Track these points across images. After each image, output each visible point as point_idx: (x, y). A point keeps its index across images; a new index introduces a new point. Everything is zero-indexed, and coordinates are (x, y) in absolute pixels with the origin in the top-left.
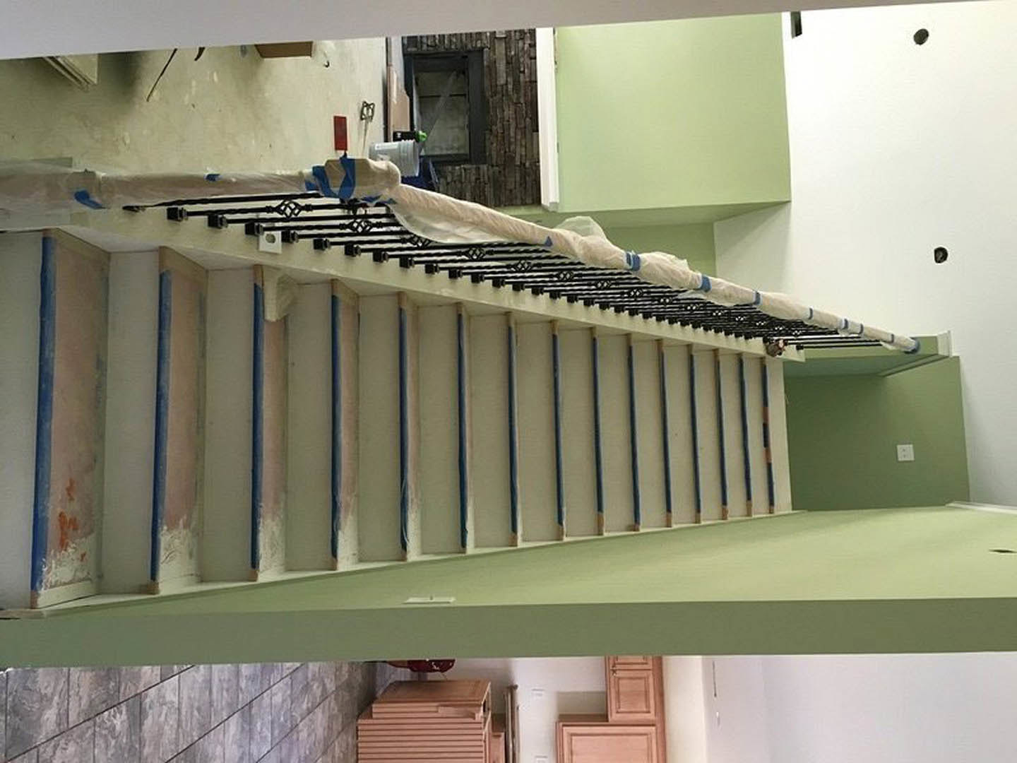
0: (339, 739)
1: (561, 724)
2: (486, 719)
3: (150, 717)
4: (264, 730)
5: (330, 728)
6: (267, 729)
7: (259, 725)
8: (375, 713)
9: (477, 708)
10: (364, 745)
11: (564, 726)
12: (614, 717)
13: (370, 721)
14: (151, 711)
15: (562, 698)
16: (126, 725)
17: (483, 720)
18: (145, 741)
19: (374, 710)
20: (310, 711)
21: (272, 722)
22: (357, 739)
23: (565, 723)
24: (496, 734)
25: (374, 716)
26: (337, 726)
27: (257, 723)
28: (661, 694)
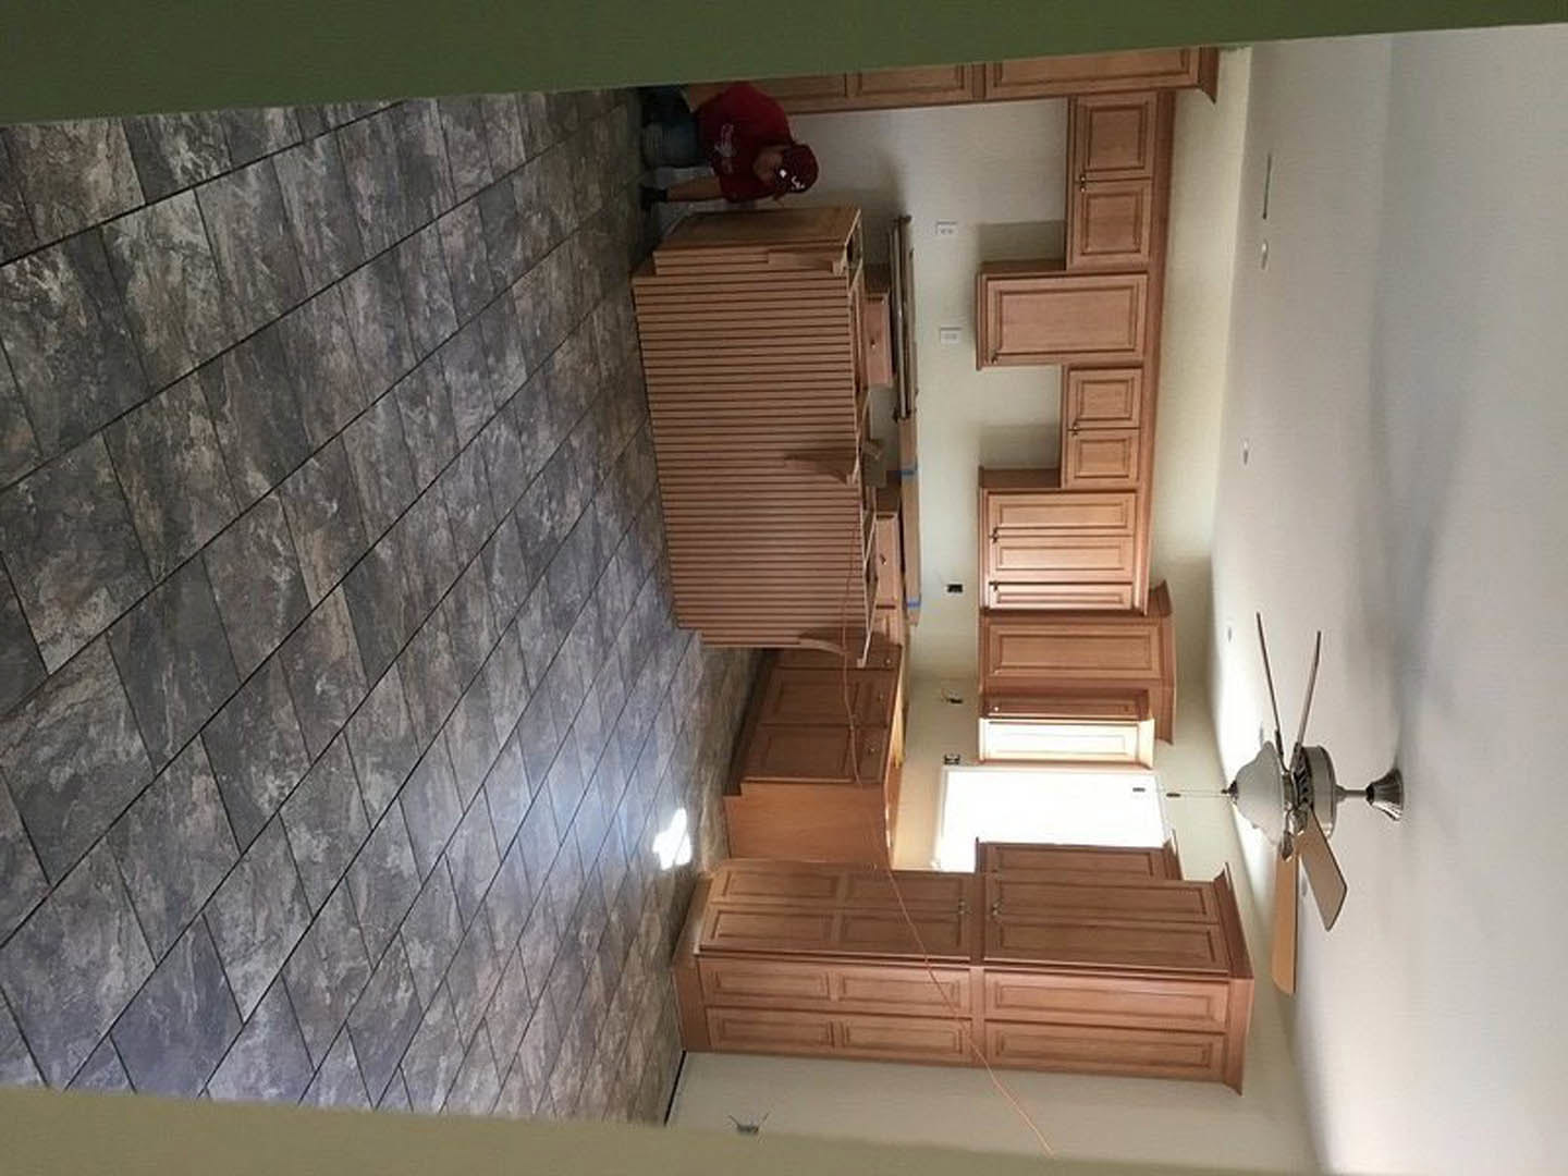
0: (600, 309)
1: (984, 277)
2: (852, 273)
3: (141, 276)
4: (436, 296)
5: (577, 291)
6: (442, 294)
7: (422, 288)
8: (660, 266)
9: (837, 254)
10: (647, 318)
11: (989, 279)
12: (1076, 261)
13: (652, 280)
14: (139, 264)
15: (986, 234)
16: (78, 290)
17: (847, 274)
18: (143, 323)
19: (657, 262)
20: (529, 265)
21: (452, 284)
22: (635, 309)
23: (992, 276)
24: (873, 295)
25: (658, 271)
26: (592, 288)
27: (416, 285)
28: (1163, 221)
